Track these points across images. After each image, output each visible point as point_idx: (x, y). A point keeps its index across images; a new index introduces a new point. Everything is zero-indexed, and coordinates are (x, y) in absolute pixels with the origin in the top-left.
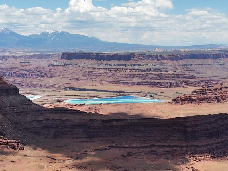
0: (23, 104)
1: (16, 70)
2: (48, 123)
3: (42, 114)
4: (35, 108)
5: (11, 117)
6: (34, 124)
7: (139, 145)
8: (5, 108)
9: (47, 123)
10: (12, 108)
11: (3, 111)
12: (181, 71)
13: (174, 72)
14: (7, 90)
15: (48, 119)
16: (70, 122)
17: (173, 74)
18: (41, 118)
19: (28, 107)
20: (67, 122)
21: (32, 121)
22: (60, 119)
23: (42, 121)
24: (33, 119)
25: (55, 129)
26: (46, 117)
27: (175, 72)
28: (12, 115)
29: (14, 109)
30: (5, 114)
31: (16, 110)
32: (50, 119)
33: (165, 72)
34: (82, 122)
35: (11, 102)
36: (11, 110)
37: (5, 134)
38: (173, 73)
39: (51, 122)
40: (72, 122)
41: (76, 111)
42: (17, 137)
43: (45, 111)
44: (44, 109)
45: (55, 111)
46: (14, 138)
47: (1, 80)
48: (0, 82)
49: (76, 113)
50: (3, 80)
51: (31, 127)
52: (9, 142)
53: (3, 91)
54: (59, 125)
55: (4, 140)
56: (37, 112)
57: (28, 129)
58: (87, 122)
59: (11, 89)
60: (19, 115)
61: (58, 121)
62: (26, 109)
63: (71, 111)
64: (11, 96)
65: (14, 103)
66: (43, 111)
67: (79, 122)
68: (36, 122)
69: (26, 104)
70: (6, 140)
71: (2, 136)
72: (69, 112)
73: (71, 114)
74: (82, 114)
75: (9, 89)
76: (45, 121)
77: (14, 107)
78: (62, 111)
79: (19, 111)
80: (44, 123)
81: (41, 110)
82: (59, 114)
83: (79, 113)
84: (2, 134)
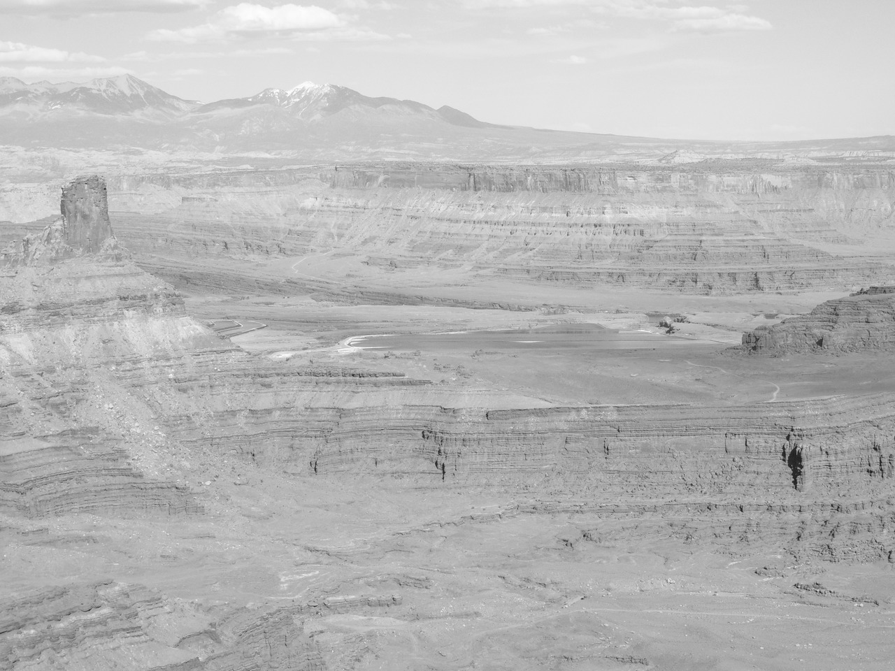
0: (198, 350)
1: (171, 227)
2: (292, 419)
3: (269, 386)
4: (243, 366)
5: (158, 397)
6: (241, 420)
7: (621, 502)
8: (134, 363)
9: (285, 421)
10: (159, 363)
11: (129, 374)
12: (773, 233)
13: (745, 238)
14: (143, 298)
15: (288, 406)
16: (367, 418)
17: (742, 244)
18: (264, 400)
19: (219, 362)
20: (359, 418)
21: (233, 413)
22: (332, 406)
23: (269, 411)
24: (235, 406)
25: (314, 442)
26: (282, 400)
27: (751, 237)
28: (162, 389)
29: (166, 369)
30: (134, 386)
31: (175, 374)
32: (295, 404)
33: (715, 238)
34: (412, 416)
35: (157, 343)
36: (157, 371)
37: (136, 458)
38: (743, 241)
39: (300, 418)
40: (375, 417)
41: (391, 378)
42: (180, 468)
43: (278, 375)
44: (275, 369)
45: (313, 377)
46: (168, 475)
47: (121, 263)
48: (117, 270)
49: (392, 384)
50: (127, 261)
51: (227, 433)
52: (151, 486)
53: (129, 302)
54: (328, 426)
55: (131, 479)
56: (249, 379)
57: (217, 440)
58: (432, 417)
59: (156, 296)
60: (184, 391)
61: (325, 412)
62: (211, 367)
63: (374, 379)
64: (155, 322)
65: (168, 346)
66: (271, 375)
67: (404, 416)
68: (246, 417)
69: (209, 349)
70: (139, 480)
71: (125, 466)
72: (366, 379)
73: (375, 388)
74: (414, 387)
75: (149, 296)
76: (278, 413)
77: (168, 360)
78: (342, 378)
79: (187, 375)
80: (276, 419)
81: (263, 372)
82: (331, 388)
83: (403, 383)
84: (127, 457)
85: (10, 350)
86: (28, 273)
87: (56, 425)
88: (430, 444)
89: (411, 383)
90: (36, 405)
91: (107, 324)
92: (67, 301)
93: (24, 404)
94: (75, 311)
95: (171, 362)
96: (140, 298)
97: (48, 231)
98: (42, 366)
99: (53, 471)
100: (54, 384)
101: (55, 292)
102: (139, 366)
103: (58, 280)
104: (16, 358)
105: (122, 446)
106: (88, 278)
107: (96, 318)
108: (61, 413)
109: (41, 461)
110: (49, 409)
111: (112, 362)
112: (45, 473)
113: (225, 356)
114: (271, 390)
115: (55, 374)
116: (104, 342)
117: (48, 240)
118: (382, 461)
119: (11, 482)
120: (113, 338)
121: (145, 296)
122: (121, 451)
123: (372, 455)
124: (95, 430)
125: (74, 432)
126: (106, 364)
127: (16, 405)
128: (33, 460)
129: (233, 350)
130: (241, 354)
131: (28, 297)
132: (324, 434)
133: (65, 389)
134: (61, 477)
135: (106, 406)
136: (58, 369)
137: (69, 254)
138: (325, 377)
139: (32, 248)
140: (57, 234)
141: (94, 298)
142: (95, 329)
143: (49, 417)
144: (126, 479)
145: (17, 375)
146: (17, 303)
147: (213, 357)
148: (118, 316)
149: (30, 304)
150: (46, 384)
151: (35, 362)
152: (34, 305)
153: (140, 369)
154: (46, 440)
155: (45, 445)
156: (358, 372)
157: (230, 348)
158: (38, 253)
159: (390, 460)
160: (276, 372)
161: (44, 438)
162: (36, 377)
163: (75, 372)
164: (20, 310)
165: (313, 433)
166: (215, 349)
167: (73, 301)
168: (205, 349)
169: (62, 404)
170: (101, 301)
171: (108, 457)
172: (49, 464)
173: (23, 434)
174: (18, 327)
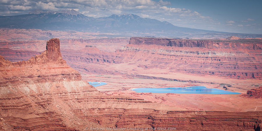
2: (111, 111)
3: (104, 102)
4: (97, 96)
5: (72, 104)
6: (96, 111)
9: (109, 112)
10: (73, 94)
11: (64, 97)
14: (69, 75)
15: (109, 107)
16: (133, 112)
18: (103, 106)
19: (90, 94)
20: (130, 112)
21: (94, 109)
22: (122, 108)
23: (104, 109)
24: (94, 107)
25: (117, 118)
28: (73, 101)
29: (75, 96)
30: (65, 100)
31: (77, 97)
32: (112, 107)
34: (146, 112)
35: (73, 88)
36: (72, 96)
37: (64, 121)
39: (113, 111)
40: (135, 112)
41: (140, 101)
42: (77, 125)
43: (107, 98)
44: (106, 97)
45: (117, 99)
46: (74, 126)
47: (63, 64)
48: (62, 66)
49: (140, 102)
50: (65, 64)
51: (91, 115)
52: (68, 129)
53: (65, 76)
54: (121, 114)
55: (63, 127)
56: (99, 99)
57: (89, 117)
58: (151, 112)
59: (73, 74)
60: (80, 102)
61: (120, 110)
62: (88, 95)
63: (135, 100)
64: (72, 82)
65: (76, 89)
66: (105, 98)
67: (143, 112)
68: (97, 110)
69: (88, 90)
70: (65, 128)
71: (61, 123)
72: (133, 101)
73: (135, 103)
74: (147, 103)
75: (71, 74)
76: (107, 109)
77: (76, 93)
78: (125, 100)
79: (81, 98)
80: (106, 111)
81: (103, 98)
82: (122, 103)
83: (143, 102)
84: (62, 121)
85: (29, 88)
86: (36, 67)
87: (42, 111)
88: (150, 120)
89: (146, 102)
90: (36, 105)
91: (58, 82)
92: (47, 75)
93: (33, 104)
94: (49, 78)
95: (76, 94)
96: (68, 75)
97: (42, 54)
98: (39, 94)
99: (40, 124)
100: (42, 99)
101: (43, 72)
102: (67, 94)
103: (45, 69)
104: (32, 91)
105: (61, 117)
106: (54, 68)
107: (55, 80)
108: (44, 107)
109: (37, 121)
110: (40, 106)
111: (59, 93)
112: (38, 124)
113: (92, 92)
114: (105, 103)
115: (42, 96)
116: (57, 87)
117: (42, 57)
118: (136, 125)
119: (28, 127)
120: (60, 86)
121: (69, 74)
122: (60, 119)
123: (133, 123)
124: (53, 113)
125: (47, 113)
126: (57, 93)
127: (31, 105)
128: (34, 121)
129: (95, 91)
130: (97, 92)
131: (36, 73)
132: (120, 116)
133: (45, 101)
134: (42, 126)
135: (57, 106)
136: (44, 94)
137: (48, 61)
138: (121, 100)
139: (37, 59)
140: (45, 55)
141: (55, 74)
142: (54, 83)
143: (40, 108)
144: (61, 127)
145: (31, 96)
146: (32, 75)
147: (89, 92)
148: (61, 80)
149: (36, 75)
150: (40, 99)
151: (37, 93)
152: (37, 76)
153: (67, 95)
154: (39, 115)
155: (38, 116)
156: (130, 98)
157: (94, 90)
158: (39, 60)
159: (139, 124)
160: (107, 97)
161: (38, 114)
162: (37, 96)
163: (48, 96)
164: (33, 77)
165: (117, 116)
166: (89, 90)
167: (49, 75)
168: (86, 90)
169: (44, 105)
170: (56, 75)
171: (56, 121)
172: (39, 122)
173: (32, 113)
174: (32, 82)
